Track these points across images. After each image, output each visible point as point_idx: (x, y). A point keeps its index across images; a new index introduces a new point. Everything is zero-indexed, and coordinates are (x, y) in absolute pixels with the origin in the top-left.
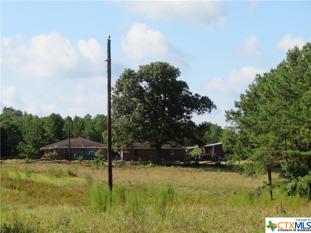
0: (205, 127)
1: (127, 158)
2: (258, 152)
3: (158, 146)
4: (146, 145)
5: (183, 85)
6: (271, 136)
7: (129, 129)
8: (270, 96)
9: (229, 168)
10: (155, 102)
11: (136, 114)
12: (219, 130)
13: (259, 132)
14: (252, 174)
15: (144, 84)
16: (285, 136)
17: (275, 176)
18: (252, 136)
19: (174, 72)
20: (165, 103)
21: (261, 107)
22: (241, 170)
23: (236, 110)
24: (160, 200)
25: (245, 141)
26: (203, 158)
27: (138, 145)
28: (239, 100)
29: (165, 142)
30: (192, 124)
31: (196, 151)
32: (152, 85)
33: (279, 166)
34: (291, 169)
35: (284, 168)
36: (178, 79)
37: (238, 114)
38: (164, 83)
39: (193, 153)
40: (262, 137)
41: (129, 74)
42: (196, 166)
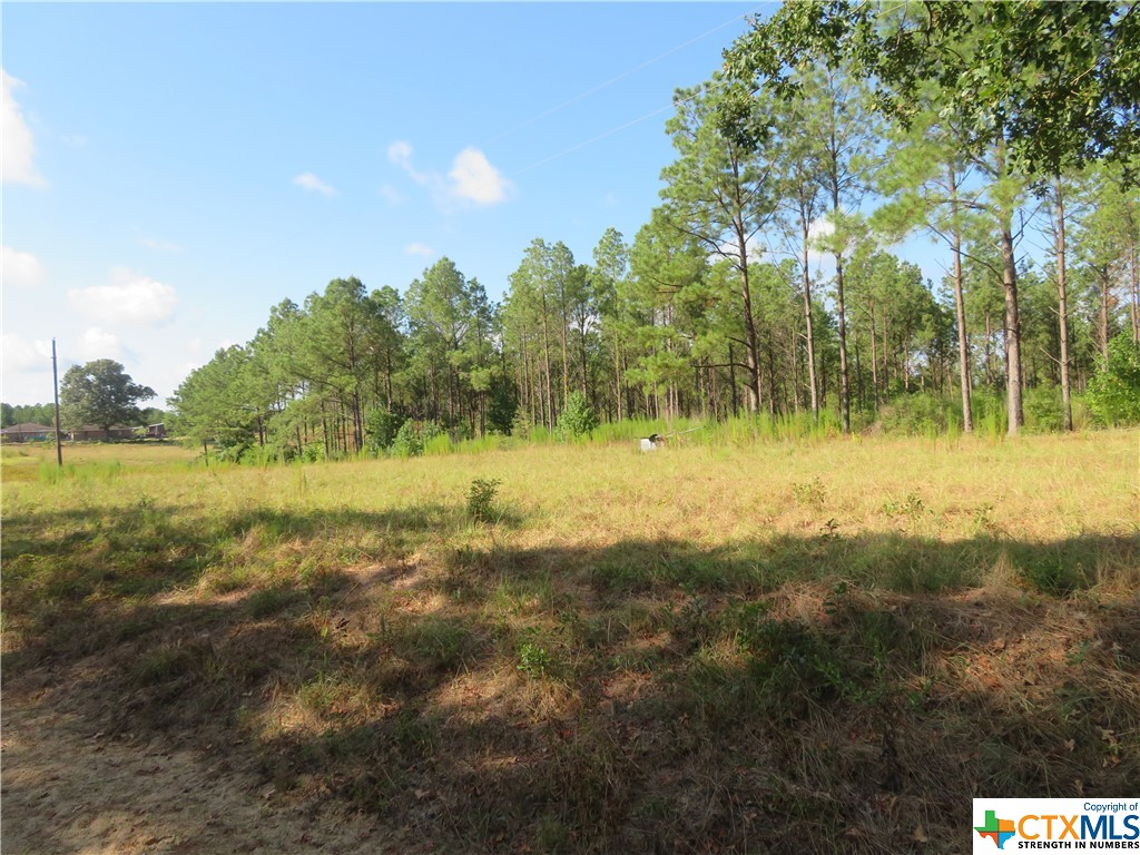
0: (148, 411)
1: (77, 438)
2: (195, 430)
3: (106, 427)
4: (95, 427)
5: (127, 378)
6: (205, 417)
7: (79, 415)
8: (203, 386)
9: (171, 443)
10: (102, 392)
11: (85, 402)
12: (161, 413)
13: (196, 414)
14: (190, 447)
15: (91, 377)
16: (217, 417)
17: (209, 447)
18: (189, 418)
19: (119, 368)
20: (112, 393)
21: (196, 395)
22: (180, 444)
23: (175, 397)
24: (107, 473)
25: (184, 422)
26: (148, 436)
27: (87, 428)
28: (177, 389)
29: (113, 424)
30: (137, 409)
31: (141, 430)
32: (99, 378)
33: (213, 440)
34: (223, 442)
35: (217, 441)
36: (123, 373)
37: (177, 400)
38: (110, 376)
39: (138, 433)
40: (198, 418)
41: (77, 369)
42: (142, 442)
